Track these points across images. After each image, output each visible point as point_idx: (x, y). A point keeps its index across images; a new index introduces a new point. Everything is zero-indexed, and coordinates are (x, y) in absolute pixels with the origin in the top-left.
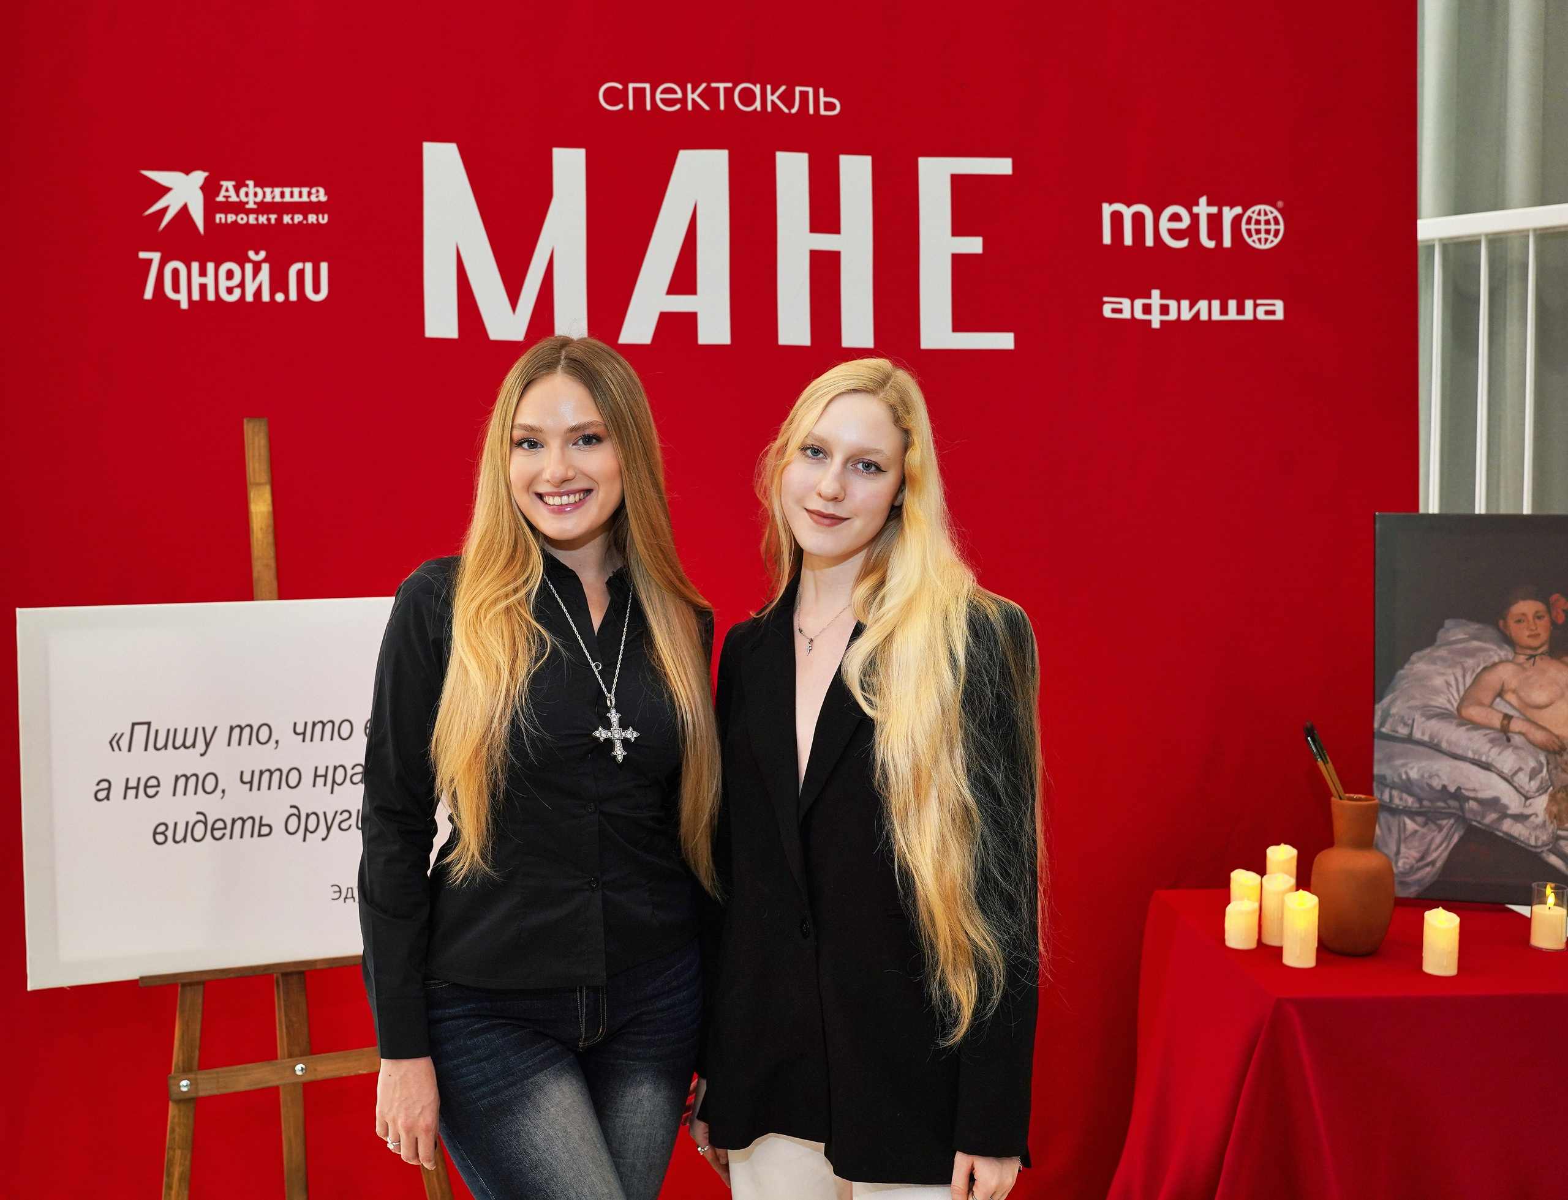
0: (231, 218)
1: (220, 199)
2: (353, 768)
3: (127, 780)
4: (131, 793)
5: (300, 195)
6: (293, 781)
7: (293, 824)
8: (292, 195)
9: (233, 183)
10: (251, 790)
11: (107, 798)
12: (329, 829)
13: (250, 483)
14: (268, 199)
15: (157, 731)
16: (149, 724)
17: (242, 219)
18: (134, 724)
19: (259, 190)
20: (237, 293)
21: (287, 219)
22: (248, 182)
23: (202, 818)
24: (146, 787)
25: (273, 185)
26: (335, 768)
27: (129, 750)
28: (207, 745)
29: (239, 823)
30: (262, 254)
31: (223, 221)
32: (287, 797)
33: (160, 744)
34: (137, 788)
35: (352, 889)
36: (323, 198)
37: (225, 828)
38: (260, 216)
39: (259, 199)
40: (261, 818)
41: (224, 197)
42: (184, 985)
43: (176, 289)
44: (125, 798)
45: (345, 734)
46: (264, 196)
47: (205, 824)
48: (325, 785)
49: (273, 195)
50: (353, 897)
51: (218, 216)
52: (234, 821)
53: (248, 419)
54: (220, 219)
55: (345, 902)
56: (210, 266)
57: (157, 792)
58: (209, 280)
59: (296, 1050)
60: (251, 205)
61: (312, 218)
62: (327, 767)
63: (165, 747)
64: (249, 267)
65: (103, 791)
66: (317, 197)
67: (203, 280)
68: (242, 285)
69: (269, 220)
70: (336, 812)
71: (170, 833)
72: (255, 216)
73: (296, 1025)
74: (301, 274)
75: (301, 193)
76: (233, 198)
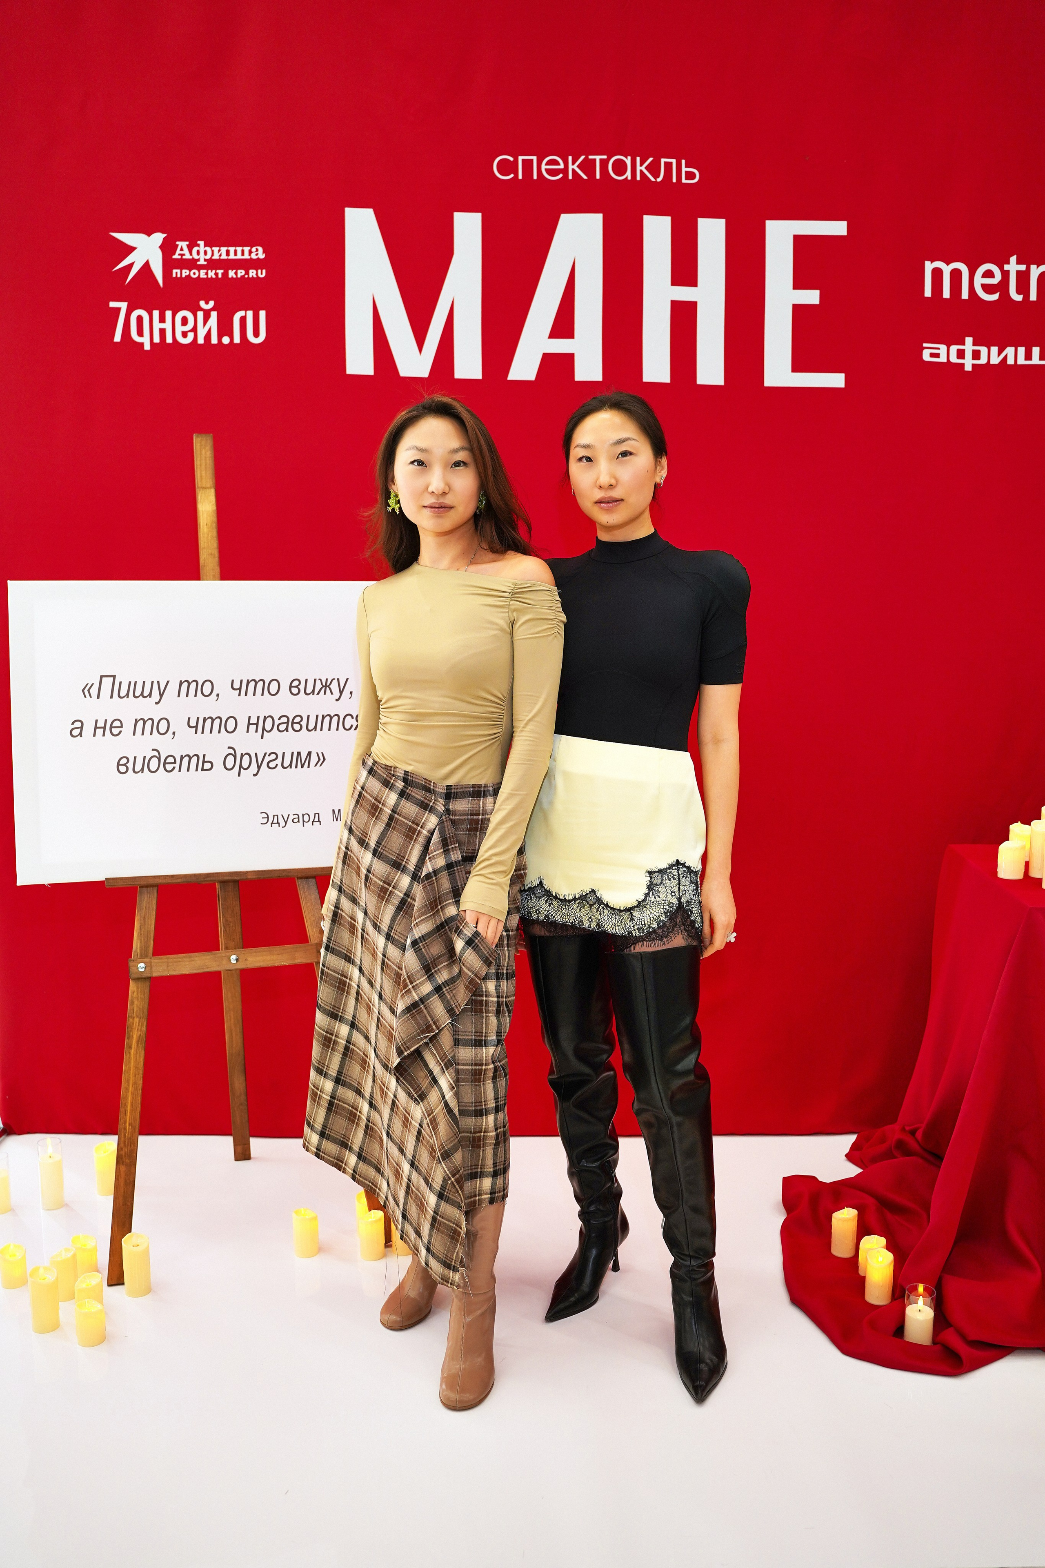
0: (185, 273)
1: (176, 256)
2: (279, 719)
3: (96, 721)
4: (100, 732)
5: (243, 254)
6: (230, 727)
7: (230, 761)
8: (236, 254)
9: (187, 243)
10: (196, 733)
11: (80, 734)
12: (259, 767)
13: (198, 487)
14: (216, 257)
15: (120, 683)
16: (114, 677)
17: (194, 274)
18: (102, 677)
19: (208, 249)
20: (191, 336)
21: (231, 274)
22: (199, 242)
23: (156, 754)
24: (111, 727)
25: (220, 245)
26: (265, 718)
27: (98, 697)
28: (161, 695)
29: (186, 759)
30: (211, 304)
31: (179, 276)
32: (226, 740)
33: (123, 694)
34: (104, 728)
35: (277, 816)
36: (262, 256)
37: (175, 763)
38: (209, 271)
39: (208, 257)
40: (204, 755)
41: (179, 255)
42: (142, 887)
43: (140, 333)
44: (94, 735)
45: (273, 691)
46: (213, 255)
47: (159, 759)
48: (256, 731)
50: (278, 823)
51: (174, 271)
52: (182, 758)
53: (196, 434)
54: (176, 273)
55: (271, 826)
56: (169, 314)
57: (120, 732)
58: (168, 326)
59: (231, 944)
60: (202, 262)
61: (252, 273)
62: (258, 717)
63: (127, 695)
64: (200, 314)
65: (77, 729)
66: (257, 255)
67: (162, 326)
68: (194, 330)
69: (216, 274)
70: (265, 754)
71: (130, 765)
72: (205, 271)
73: (231, 924)
74: (243, 320)
75: (243, 251)
76: (187, 256)
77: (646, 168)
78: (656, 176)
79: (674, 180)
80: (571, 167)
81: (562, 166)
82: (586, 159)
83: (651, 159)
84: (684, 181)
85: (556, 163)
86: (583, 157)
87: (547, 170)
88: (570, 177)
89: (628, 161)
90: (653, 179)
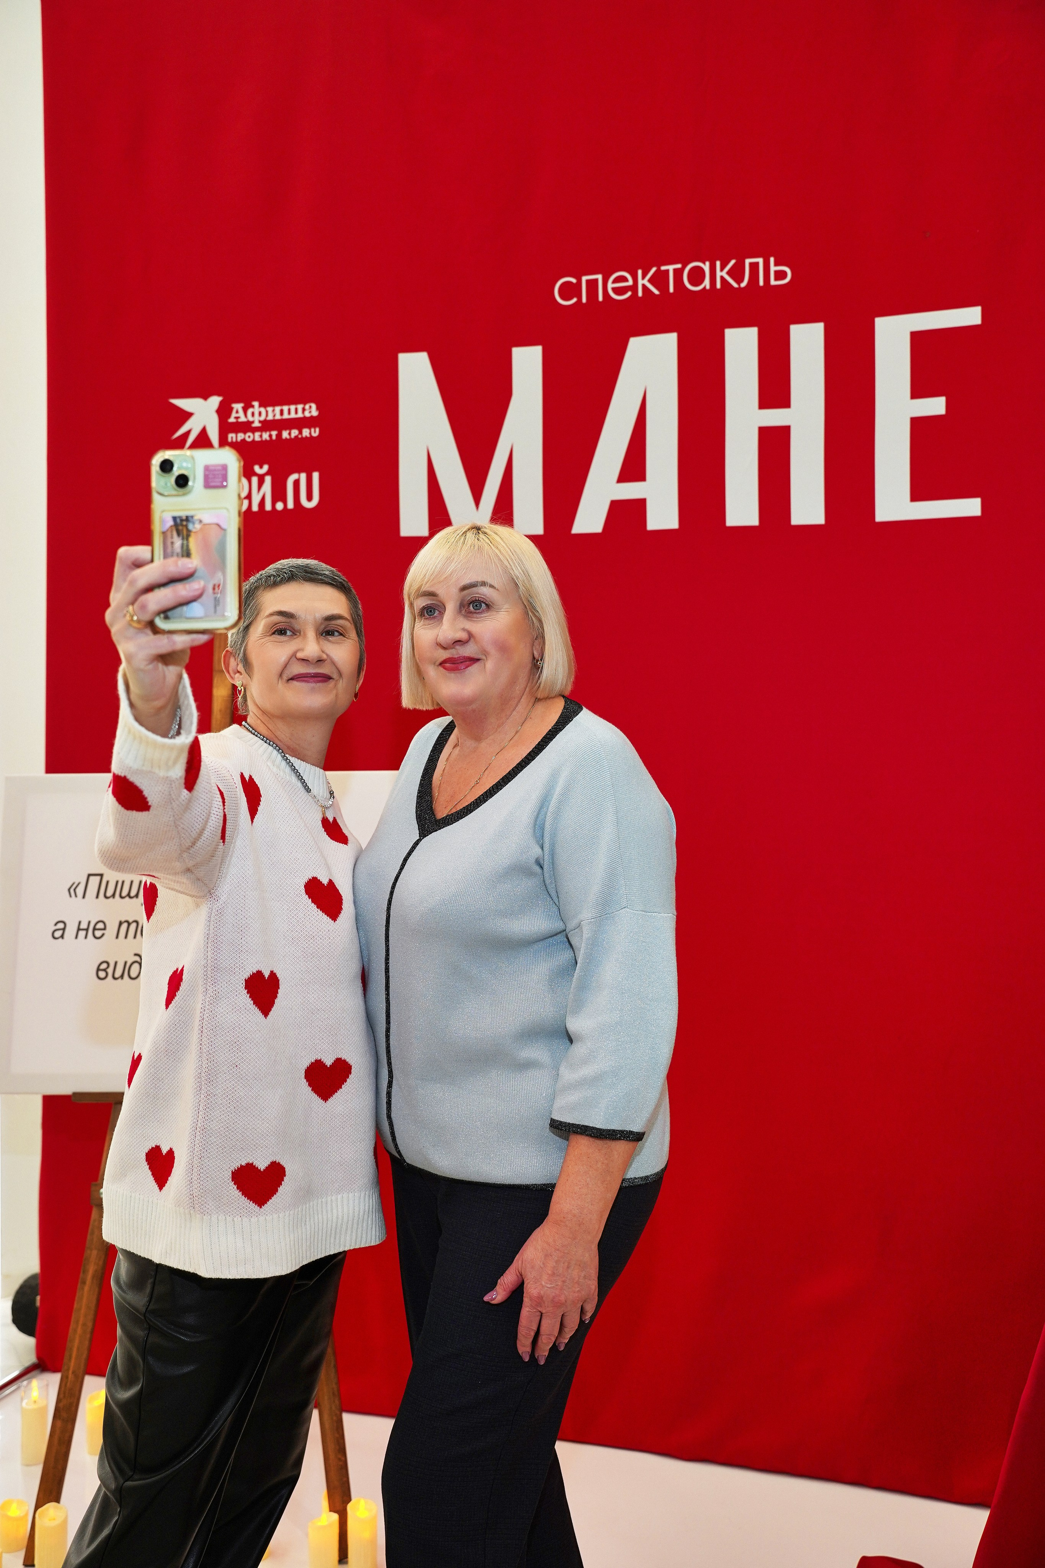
0: (241, 436)
1: (232, 420)
3: (80, 923)
4: (82, 934)
5: (296, 412)
8: (289, 413)
9: (243, 405)
11: (62, 936)
14: (270, 417)
15: (108, 882)
16: (101, 875)
17: (249, 437)
18: (89, 875)
19: (263, 410)
20: (245, 503)
21: (285, 434)
22: (254, 403)
24: (94, 929)
25: (274, 405)
27: (84, 897)
30: (266, 468)
31: (234, 440)
33: (109, 893)
34: (87, 930)
36: (315, 413)
38: (264, 434)
39: (262, 418)
41: (235, 418)
44: (76, 937)
46: (267, 415)
49: (274, 413)
51: (230, 435)
54: (232, 438)
57: (103, 935)
60: (256, 424)
61: (306, 432)
63: (113, 896)
64: (255, 480)
65: (59, 931)
66: (310, 412)
68: (249, 496)
69: (270, 436)
71: (110, 971)
72: (260, 433)
74: (297, 483)
75: (296, 410)
76: (243, 419)
77: (728, 273)
78: (739, 280)
79: (761, 283)
80: (640, 282)
81: (630, 282)
82: (658, 270)
83: (733, 262)
84: (773, 282)
85: (624, 279)
86: (654, 269)
87: (614, 289)
88: (640, 294)
89: (706, 267)
90: (735, 285)
